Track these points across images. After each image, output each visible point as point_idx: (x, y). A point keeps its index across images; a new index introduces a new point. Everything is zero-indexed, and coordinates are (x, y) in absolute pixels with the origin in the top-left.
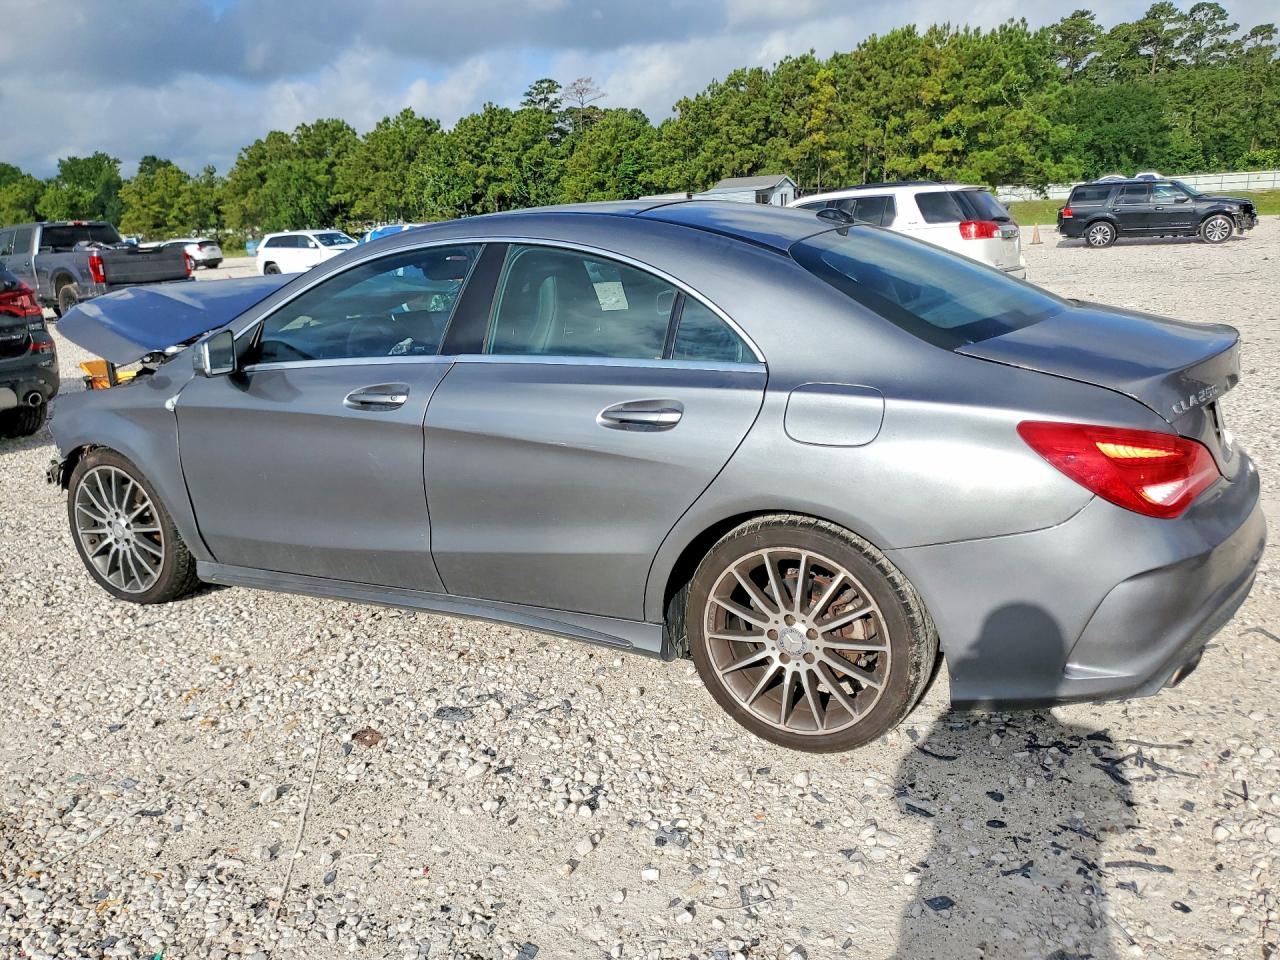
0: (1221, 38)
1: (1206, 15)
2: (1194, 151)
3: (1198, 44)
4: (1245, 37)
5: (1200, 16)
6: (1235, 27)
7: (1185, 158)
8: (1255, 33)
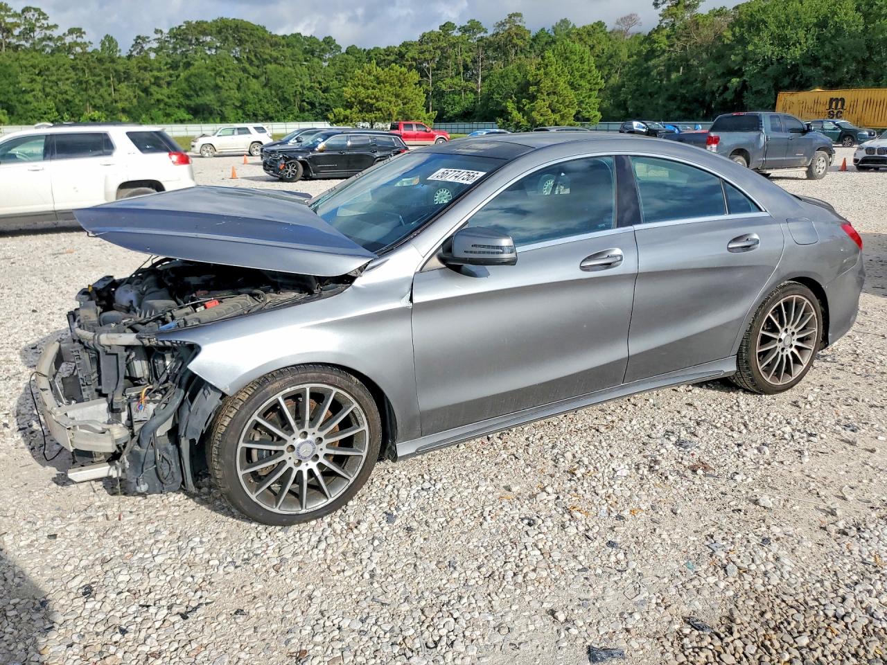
0: (48, 32)
1: (33, 15)
2: (50, 109)
3: (32, 34)
4: (64, 34)
5: (29, 15)
6: (56, 26)
7: (45, 114)
8: (71, 31)
